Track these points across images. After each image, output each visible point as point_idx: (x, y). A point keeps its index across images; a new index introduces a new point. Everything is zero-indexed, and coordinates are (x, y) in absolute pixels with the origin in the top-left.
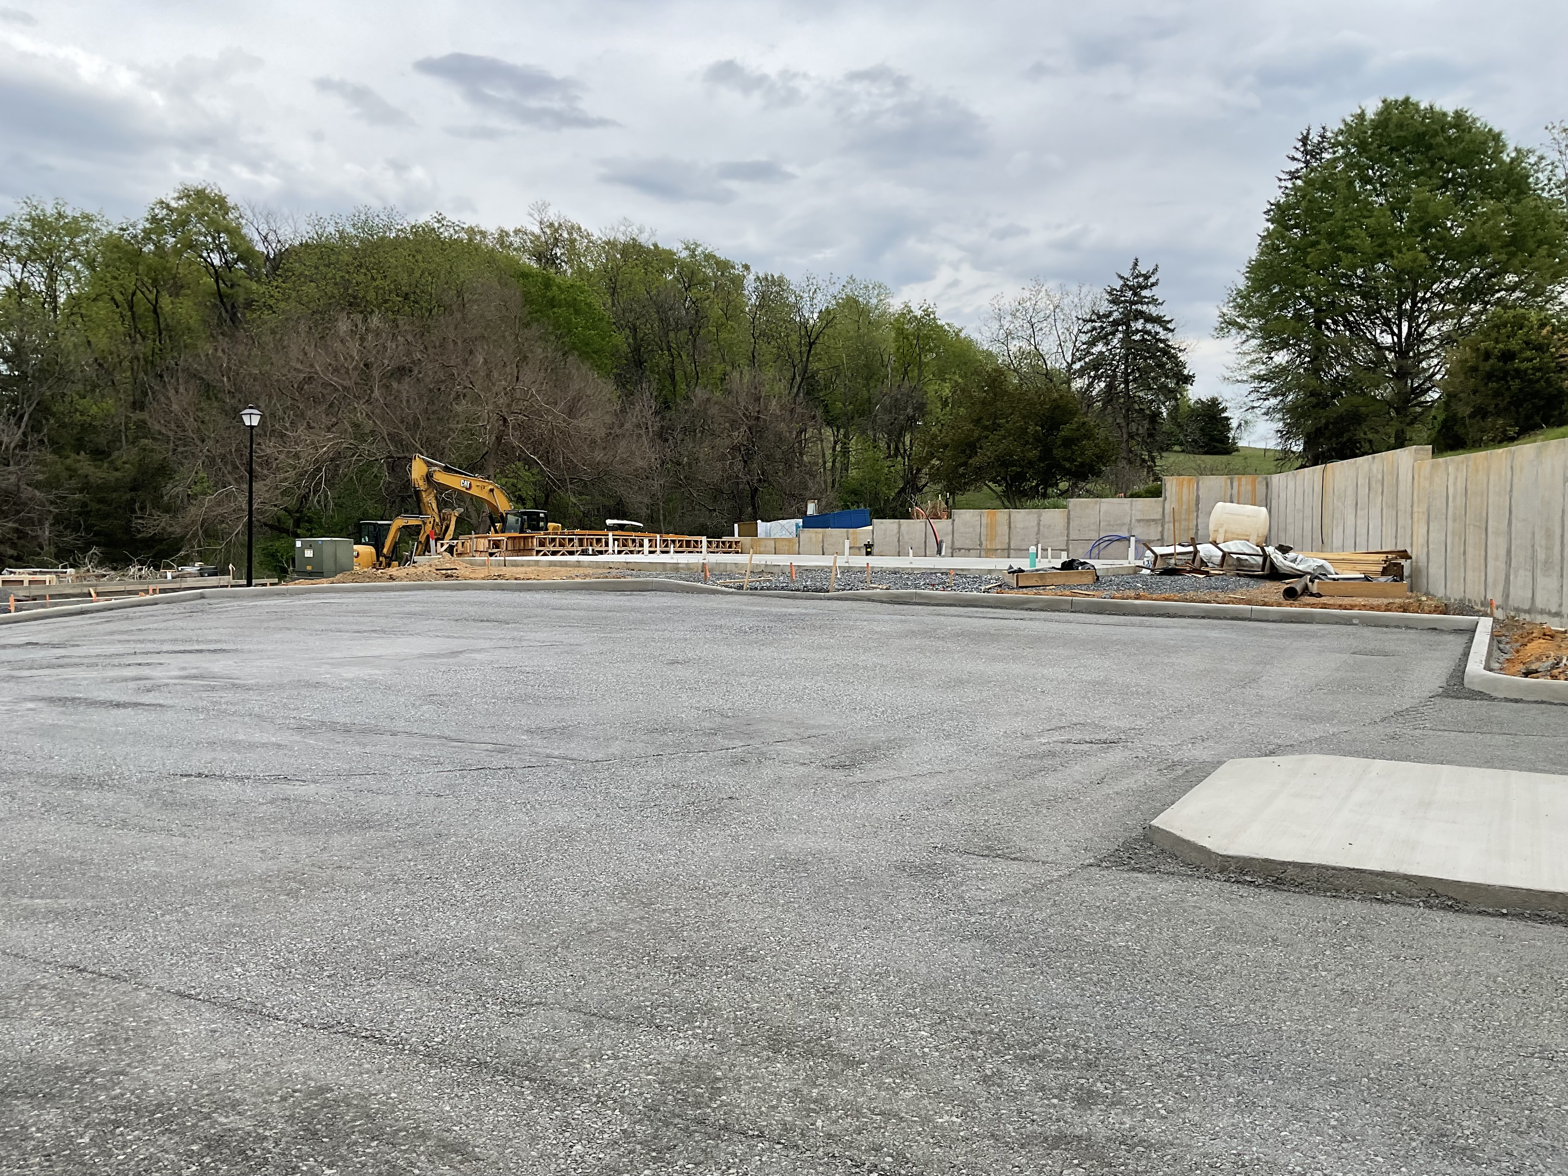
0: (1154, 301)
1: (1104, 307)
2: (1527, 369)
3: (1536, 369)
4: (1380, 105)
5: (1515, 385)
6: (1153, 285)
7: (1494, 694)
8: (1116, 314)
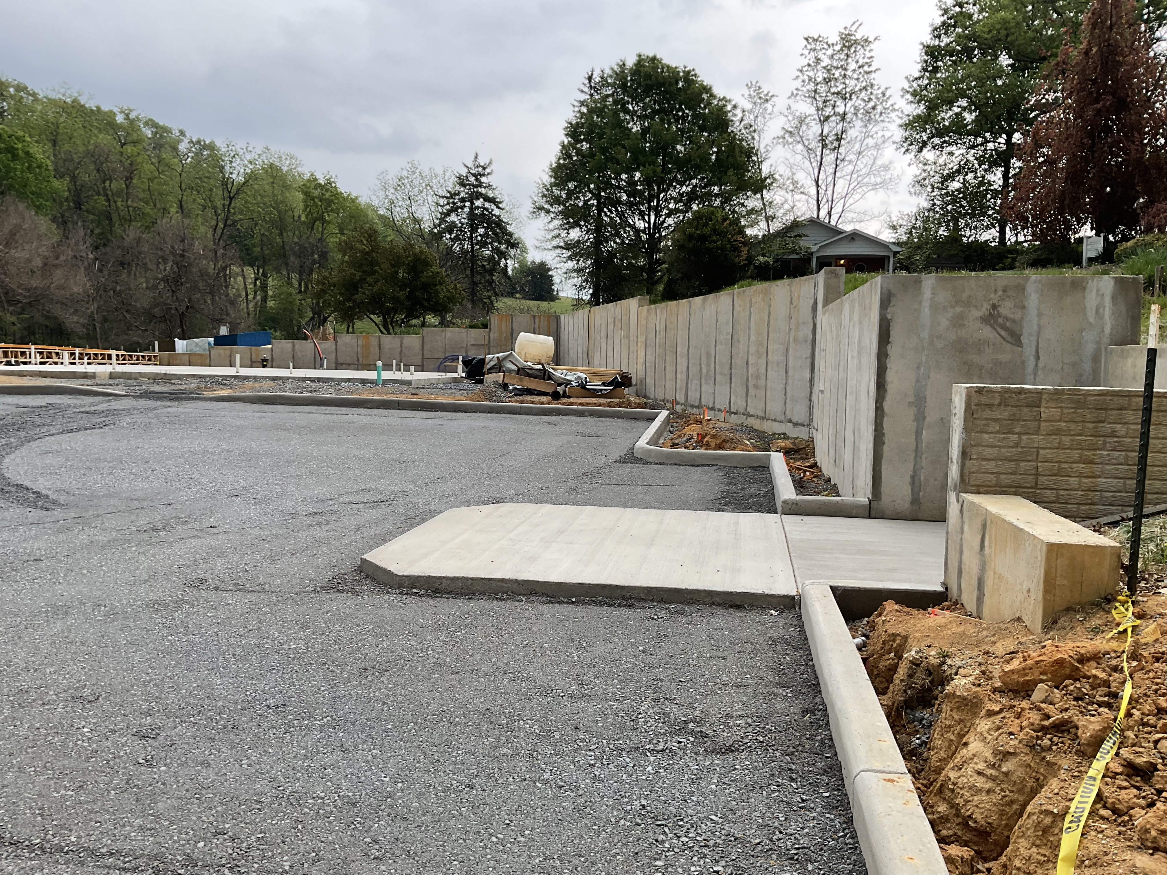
1: (455, 188)
2: (713, 248)
3: (718, 248)
4: (636, 58)
5: (706, 258)
6: (488, 174)
7: (649, 460)
8: (463, 194)
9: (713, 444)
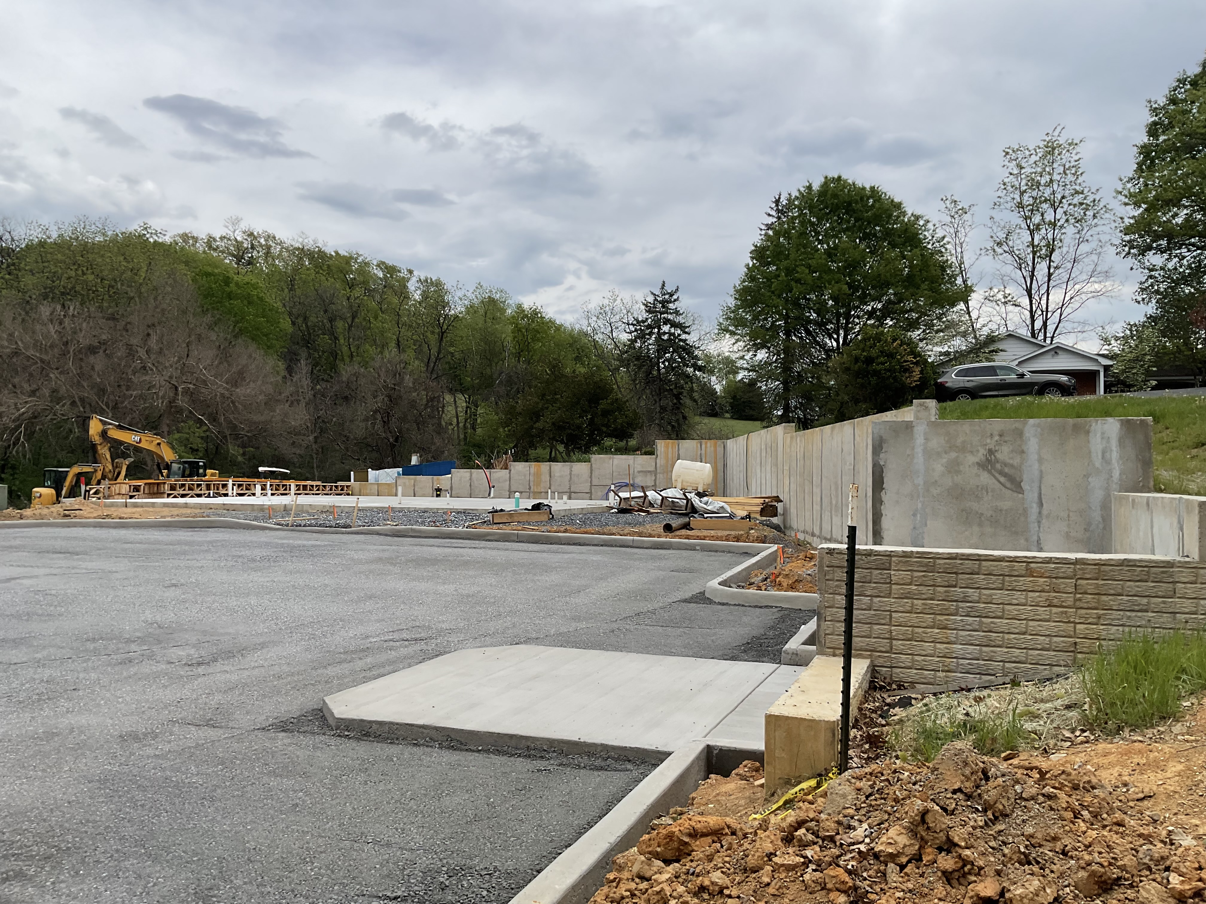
0: (677, 312)
1: (642, 315)
2: (881, 370)
3: (887, 370)
4: (823, 180)
5: (874, 380)
6: (675, 300)
7: (716, 600)
8: (650, 320)
9: (785, 584)
